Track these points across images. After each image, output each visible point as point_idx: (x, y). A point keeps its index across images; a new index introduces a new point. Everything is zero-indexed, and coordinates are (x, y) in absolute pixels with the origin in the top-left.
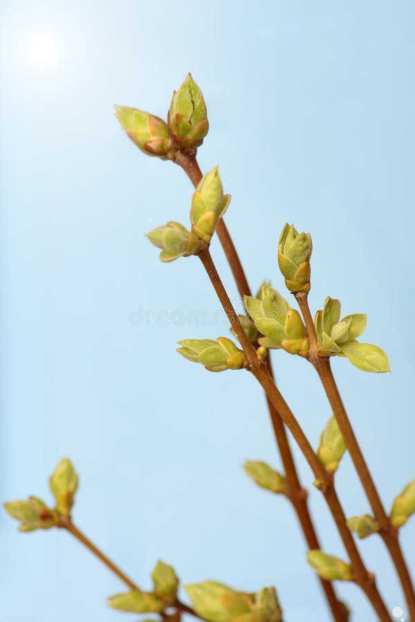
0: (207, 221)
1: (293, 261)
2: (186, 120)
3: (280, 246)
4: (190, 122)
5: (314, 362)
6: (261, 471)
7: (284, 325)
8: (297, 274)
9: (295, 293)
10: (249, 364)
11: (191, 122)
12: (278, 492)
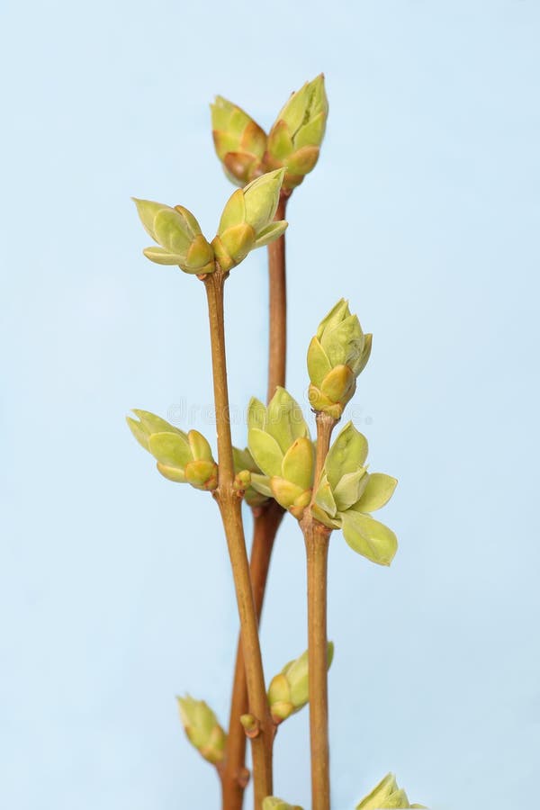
0: (235, 235)
1: (328, 354)
2: (288, 135)
3: (321, 327)
4: (293, 138)
5: (306, 530)
6: (199, 717)
7: (284, 454)
8: (326, 379)
9: (317, 412)
10: (217, 486)
11: (295, 139)
12: (210, 759)
